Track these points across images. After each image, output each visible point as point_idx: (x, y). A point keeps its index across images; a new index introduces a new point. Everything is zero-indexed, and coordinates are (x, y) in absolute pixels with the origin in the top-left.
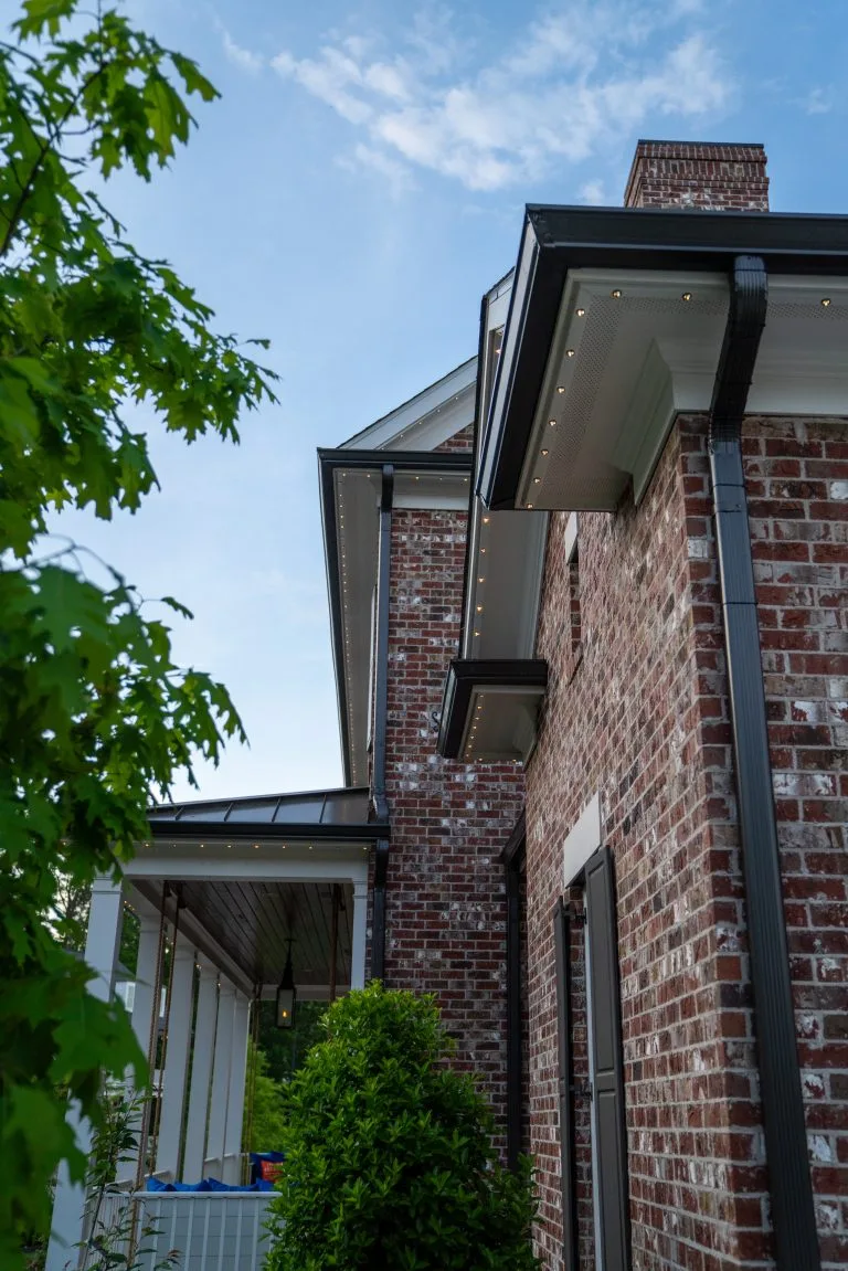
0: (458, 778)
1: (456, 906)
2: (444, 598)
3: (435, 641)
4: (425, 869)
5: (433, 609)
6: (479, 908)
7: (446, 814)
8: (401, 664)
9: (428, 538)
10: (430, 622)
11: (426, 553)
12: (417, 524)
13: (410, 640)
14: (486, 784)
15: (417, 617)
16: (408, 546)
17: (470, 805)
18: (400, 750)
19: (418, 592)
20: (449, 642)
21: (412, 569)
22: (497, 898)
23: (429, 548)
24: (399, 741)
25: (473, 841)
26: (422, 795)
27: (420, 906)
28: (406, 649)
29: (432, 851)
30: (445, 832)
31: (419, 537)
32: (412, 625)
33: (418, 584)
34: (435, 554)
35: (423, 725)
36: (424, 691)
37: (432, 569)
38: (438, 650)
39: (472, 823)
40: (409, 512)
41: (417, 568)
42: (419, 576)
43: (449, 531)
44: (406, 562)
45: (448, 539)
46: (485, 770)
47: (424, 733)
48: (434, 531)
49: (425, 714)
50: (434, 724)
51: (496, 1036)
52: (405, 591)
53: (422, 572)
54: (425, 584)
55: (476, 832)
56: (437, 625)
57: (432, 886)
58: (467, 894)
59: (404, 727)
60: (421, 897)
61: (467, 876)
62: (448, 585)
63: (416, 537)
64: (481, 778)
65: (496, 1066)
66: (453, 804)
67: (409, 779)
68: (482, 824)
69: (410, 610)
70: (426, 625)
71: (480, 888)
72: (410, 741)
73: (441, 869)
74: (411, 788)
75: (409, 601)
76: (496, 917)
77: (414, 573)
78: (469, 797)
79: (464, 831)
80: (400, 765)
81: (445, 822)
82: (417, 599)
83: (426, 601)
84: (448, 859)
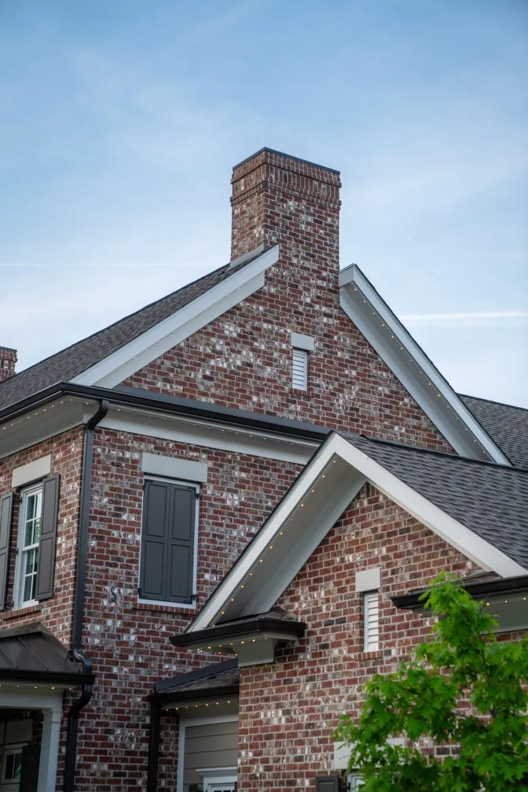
0: (125, 638)
1: (119, 731)
2: (122, 501)
3: (115, 533)
4: (101, 704)
5: (116, 509)
6: (133, 733)
7: (116, 664)
8: (93, 549)
9: (115, 453)
10: (113, 518)
11: (113, 464)
12: (108, 440)
13: (100, 531)
14: (142, 643)
15: (105, 514)
16: (102, 457)
17: (131, 658)
18: (90, 614)
19: (107, 494)
20: (125, 535)
21: (103, 475)
22: (144, 727)
23: (115, 461)
24: (89, 607)
25: (131, 684)
26: (102, 649)
27: (96, 731)
28: (99, 538)
29: (106, 690)
30: (115, 677)
31: (109, 450)
32: (101, 520)
33: (106, 488)
34: (118, 465)
35: (105, 597)
36: (107, 571)
37: (117, 477)
38: (117, 540)
39: (131, 671)
40: (103, 430)
41: (106, 476)
42: (107, 482)
43: (128, 449)
44: (99, 469)
45: (128, 455)
46: (142, 633)
48: (119, 448)
49: (107, 588)
50: (112, 597)
52: (98, 492)
53: (109, 479)
54: (111, 489)
55: (133, 678)
56: (118, 521)
57: (106, 717)
58: (126, 723)
59: (93, 597)
60: (98, 724)
61: (127, 709)
62: (126, 491)
63: (107, 451)
64: (140, 639)
66: (122, 657)
67: (94, 636)
68: (137, 672)
69: (101, 507)
70: (110, 520)
71: (134, 719)
72: (96, 608)
73: (112, 704)
74: (96, 643)
75: (100, 501)
76: (143, 740)
77: (104, 479)
78: (131, 651)
79: (126, 677)
80: (89, 626)
81: (115, 670)
82: (106, 500)
83: (111, 502)
84: (115, 697)
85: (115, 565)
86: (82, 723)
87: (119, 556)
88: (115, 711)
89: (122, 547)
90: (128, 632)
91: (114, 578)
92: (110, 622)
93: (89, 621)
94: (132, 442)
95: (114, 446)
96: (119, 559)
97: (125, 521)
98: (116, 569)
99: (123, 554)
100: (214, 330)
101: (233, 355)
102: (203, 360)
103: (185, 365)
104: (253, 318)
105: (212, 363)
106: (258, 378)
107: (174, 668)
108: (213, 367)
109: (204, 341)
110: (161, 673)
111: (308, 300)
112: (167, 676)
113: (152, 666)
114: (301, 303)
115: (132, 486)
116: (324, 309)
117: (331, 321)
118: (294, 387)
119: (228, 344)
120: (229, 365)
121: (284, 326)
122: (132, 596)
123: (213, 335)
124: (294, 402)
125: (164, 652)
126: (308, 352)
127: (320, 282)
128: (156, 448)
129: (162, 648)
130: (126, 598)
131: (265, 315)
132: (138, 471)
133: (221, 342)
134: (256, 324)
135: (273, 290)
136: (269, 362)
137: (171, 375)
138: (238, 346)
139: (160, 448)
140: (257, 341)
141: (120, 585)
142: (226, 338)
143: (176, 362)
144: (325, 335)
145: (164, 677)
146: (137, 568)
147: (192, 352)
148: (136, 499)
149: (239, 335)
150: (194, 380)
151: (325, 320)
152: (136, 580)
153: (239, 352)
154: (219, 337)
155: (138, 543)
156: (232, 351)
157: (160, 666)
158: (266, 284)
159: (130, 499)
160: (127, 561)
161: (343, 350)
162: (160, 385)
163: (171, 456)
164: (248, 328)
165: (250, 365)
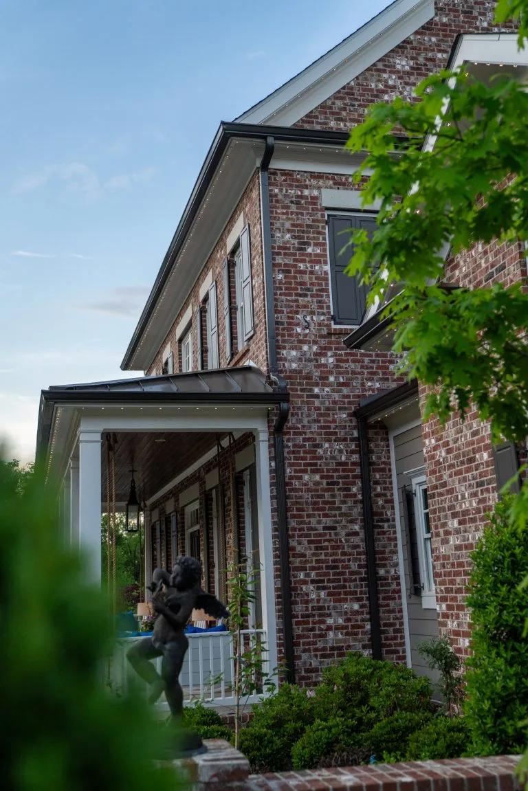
0: (323, 361)
1: (327, 445)
2: (306, 235)
3: (302, 266)
4: (305, 422)
5: (300, 243)
6: (341, 446)
7: (317, 385)
8: (280, 282)
9: (293, 192)
10: (298, 252)
11: (292, 202)
12: (285, 181)
13: (285, 265)
14: (341, 364)
15: (289, 249)
16: (280, 197)
17: (332, 379)
18: (284, 341)
19: (288, 231)
20: (311, 267)
21: (283, 213)
22: (352, 440)
23: (294, 199)
24: (283, 335)
25: (335, 402)
26: (300, 372)
27: (304, 446)
28: (284, 271)
29: (309, 409)
30: (317, 396)
31: (287, 190)
32: (285, 254)
33: (288, 225)
34: (298, 203)
35: (298, 324)
36: (297, 301)
37: (297, 214)
38: (304, 272)
39: (333, 391)
40: (278, 172)
41: (287, 213)
42: (288, 219)
43: (306, 187)
44: (278, 208)
45: (306, 192)
46: (341, 355)
47: (299, 330)
48: (297, 186)
49: (298, 316)
50: (305, 324)
53: (290, 216)
54: (293, 225)
55: (336, 396)
56: (303, 255)
57: (312, 433)
58: (334, 437)
59: (286, 326)
60: (305, 440)
61: (333, 425)
62: (308, 226)
63: (284, 191)
64: (337, 361)
66: (321, 378)
67: (291, 361)
68: (339, 391)
69: (284, 243)
70: (294, 254)
71: (342, 434)
72: (290, 335)
73: (317, 421)
74: (293, 368)
75: (283, 237)
76: (353, 452)
77: (285, 217)
78: (331, 373)
79: (329, 396)
80: (284, 352)
81: (316, 390)
82: (288, 236)
83: (294, 237)
84: (320, 415)
85: (306, 295)
86: (288, 440)
87: (308, 286)
88: (321, 427)
89: (310, 278)
90: (325, 355)
91: (305, 307)
92: (305, 348)
93: (284, 348)
94: (310, 180)
95: (291, 186)
96: (308, 290)
97: (311, 254)
98: (306, 299)
99: (312, 284)
100: (385, 66)
101: (408, 88)
102: (377, 96)
103: (356, 103)
104: (425, 49)
105: (386, 97)
107: (378, 385)
109: (375, 78)
110: (364, 390)
112: (371, 392)
113: (354, 384)
115: (313, 221)
119: (400, 78)
122: (326, 322)
123: (384, 71)
125: (366, 371)
128: (335, 184)
129: (362, 367)
130: (320, 325)
131: (438, 45)
132: (319, 207)
133: (394, 77)
134: (430, 55)
135: (445, 20)
137: (344, 113)
138: (412, 79)
139: (340, 183)
140: (432, 71)
141: (312, 313)
142: (398, 72)
143: (347, 101)
145: (367, 394)
146: (328, 296)
147: (364, 90)
148: (319, 233)
149: (412, 68)
152: (328, 307)
153: (414, 84)
154: (391, 72)
155: (326, 273)
156: (407, 84)
157: (363, 385)
158: (436, 15)
159: (313, 233)
160: (316, 290)
162: (332, 124)
163: (352, 190)
164: (421, 60)
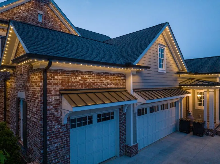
22: (3, 84)
51: (3, 101)
65: (3, 105)
76: (3, 87)
101: (24, 13)
102: (16, 13)
103: (11, 14)
104: (29, 6)
105: (18, 14)
106: (30, 19)
108: (18, 15)
109: (16, 10)
111: (42, 5)
114: (40, 5)
116: (46, 7)
117: (47, 9)
118: (39, 21)
119: (22, 11)
120: (23, 15)
121: (36, 9)
123: (18, 9)
124: (39, 24)
126: (42, 15)
127: (45, 1)
128: (3, 31)
131: (31, 6)
134: (29, 8)
135: (33, 2)
136: (33, 15)
137: (7, 16)
138: (25, 12)
140: (29, 11)
142: (21, 10)
143: (8, 13)
144: (46, 12)
147: (13, 12)
149: (25, 10)
150: (13, 17)
151: (46, 9)
153: (25, 13)
154: (20, 9)
156: (23, 12)
161: (50, 15)
162: (4, 17)
164: (27, 8)
165: (28, 16)
